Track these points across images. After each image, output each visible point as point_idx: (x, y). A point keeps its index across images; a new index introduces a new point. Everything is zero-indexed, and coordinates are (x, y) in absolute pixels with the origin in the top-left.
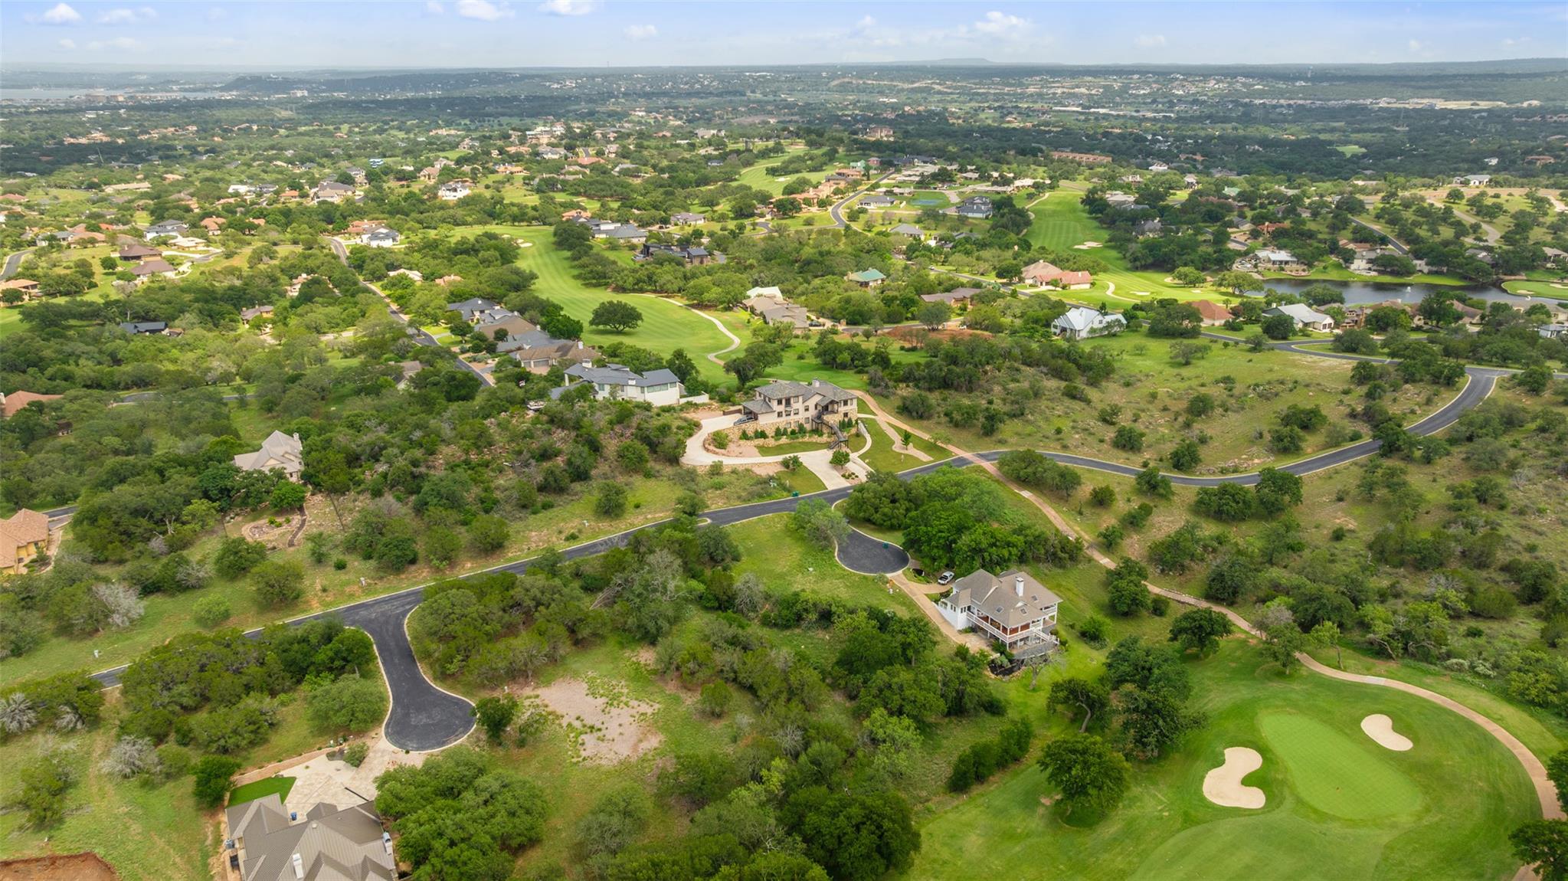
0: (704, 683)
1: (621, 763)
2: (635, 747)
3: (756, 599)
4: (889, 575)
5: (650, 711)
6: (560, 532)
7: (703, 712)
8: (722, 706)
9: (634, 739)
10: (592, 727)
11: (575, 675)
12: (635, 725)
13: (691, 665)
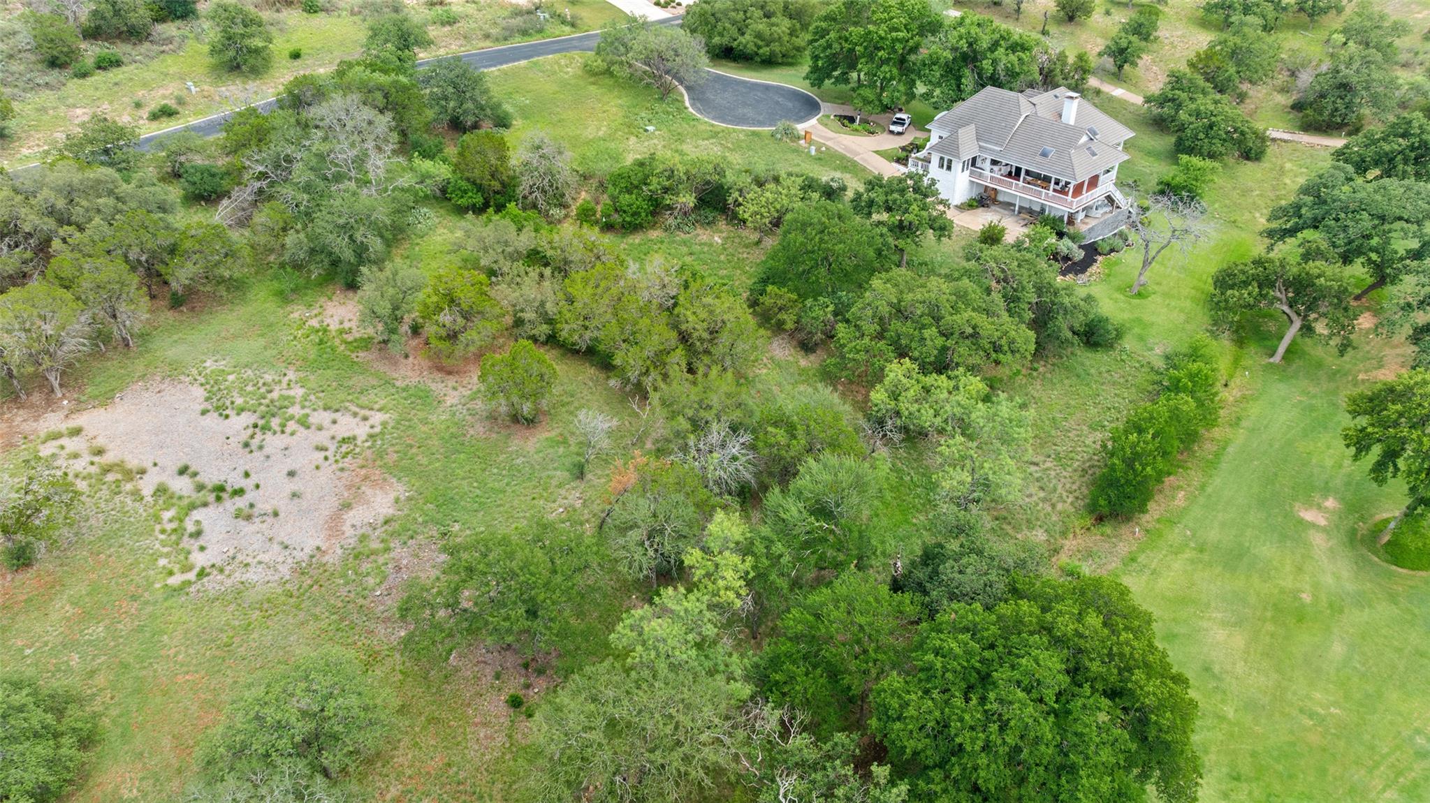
0: (479, 356)
1: (300, 571)
2: (334, 525)
3: (561, 179)
4: (801, 127)
5: (362, 431)
6: (138, 105)
7: (492, 417)
8: (536, 395)
9: (332, 503)
10: (221, 489)
11: (174, 372)
12: (328, 470)
13: (446, 318)
